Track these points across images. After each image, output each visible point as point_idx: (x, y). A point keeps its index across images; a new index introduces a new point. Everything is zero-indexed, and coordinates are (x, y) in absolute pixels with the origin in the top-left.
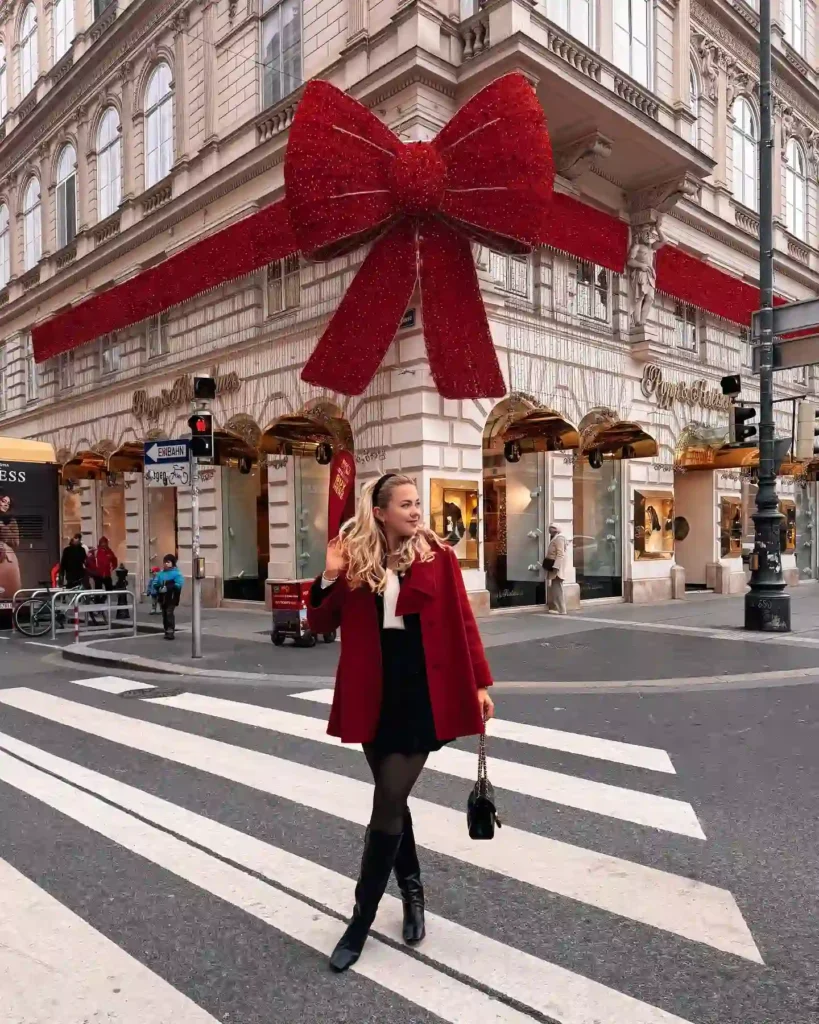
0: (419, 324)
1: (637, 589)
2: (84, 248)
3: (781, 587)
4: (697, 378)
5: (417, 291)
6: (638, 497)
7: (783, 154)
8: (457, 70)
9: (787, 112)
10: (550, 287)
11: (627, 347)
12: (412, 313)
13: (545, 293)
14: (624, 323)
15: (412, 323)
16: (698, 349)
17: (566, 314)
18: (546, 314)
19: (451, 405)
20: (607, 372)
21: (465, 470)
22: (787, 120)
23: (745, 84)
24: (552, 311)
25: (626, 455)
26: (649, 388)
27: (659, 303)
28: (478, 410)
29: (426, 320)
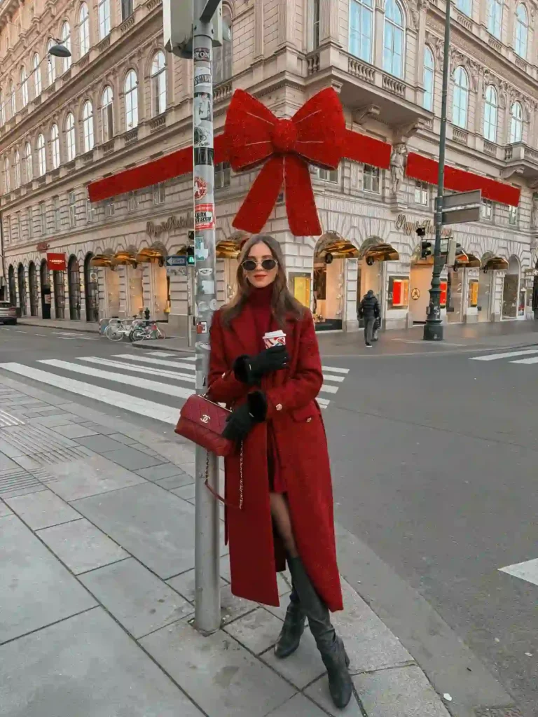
0: (284, 201)
1: (387, 324)
2: (119, 145)
3: (440, 321)
4: (425, 219)
5: (284, 185)
6: (391, 279)
7: (483, 95)
8: (305, 79)
9: (487, 72)
10: (350, 178)
11: (389, 206)
12: (282, 195)
13: (346, 181)
14: (387, 193)
15: (282, 200)
16: (428, 204)
17: (356, 191)
18: (346, 191)
19: (299, 239)
20: (377, 218)
21: (305, 268)
22: (486, 77)
23: (462, 60)
24: (350, 190)
25: (386, 259)
26: (399, 225)
27: (406, 181)
28: (312, 241)
29: (288, 199)
